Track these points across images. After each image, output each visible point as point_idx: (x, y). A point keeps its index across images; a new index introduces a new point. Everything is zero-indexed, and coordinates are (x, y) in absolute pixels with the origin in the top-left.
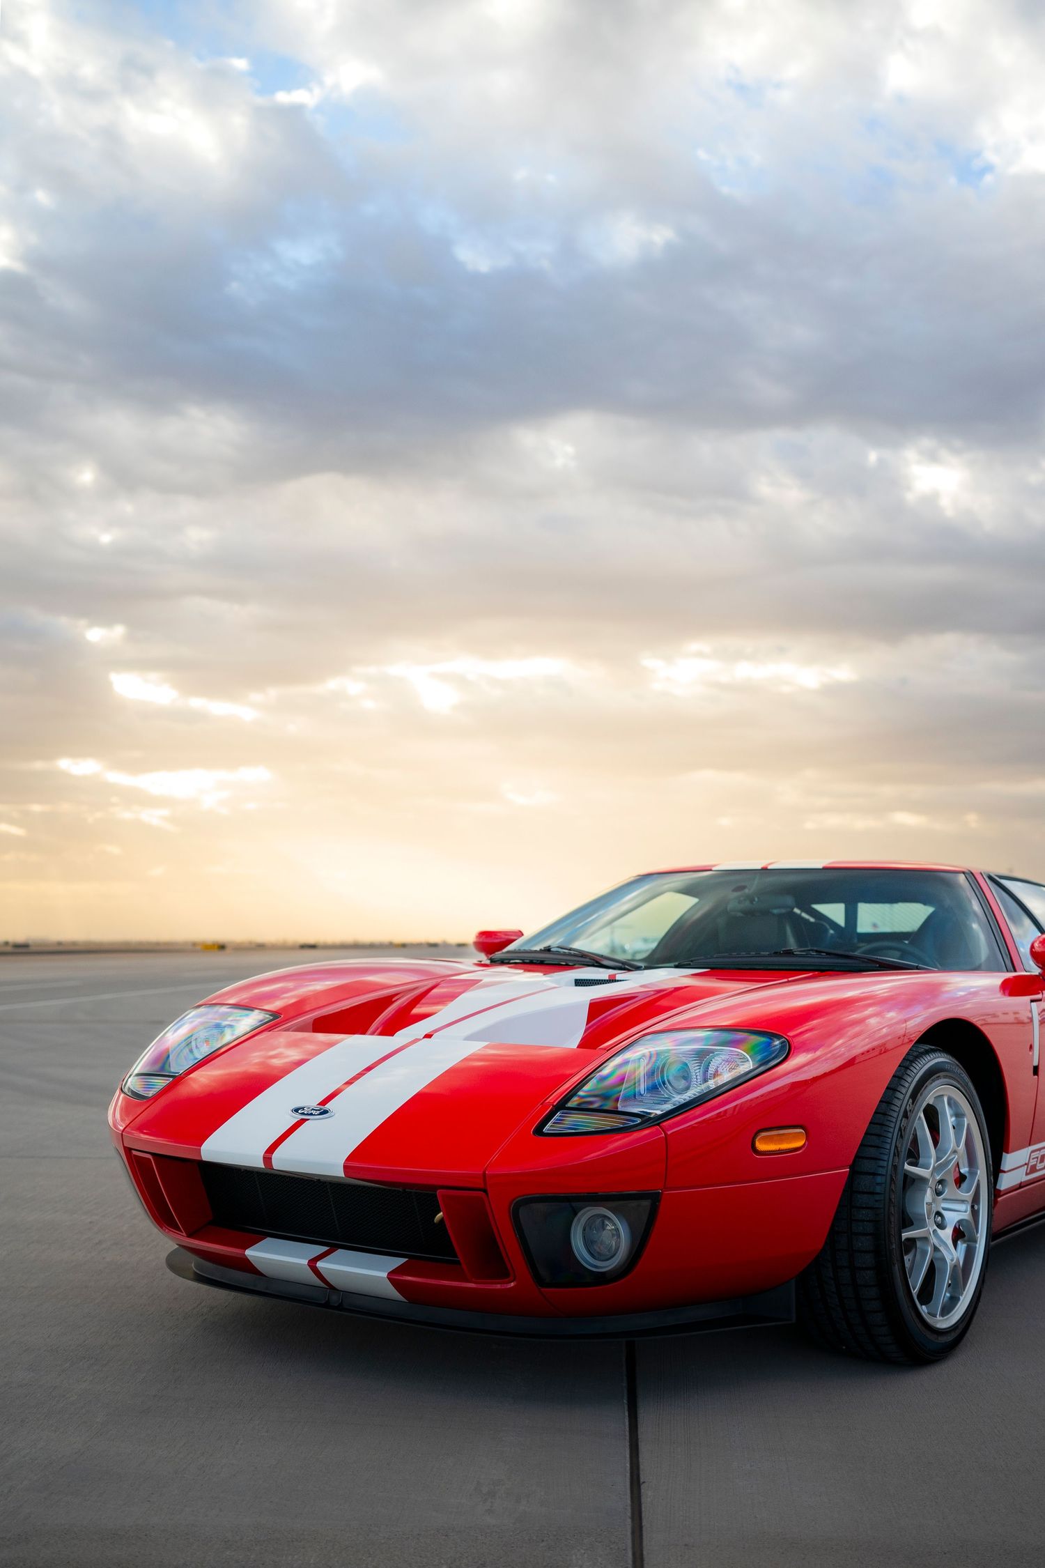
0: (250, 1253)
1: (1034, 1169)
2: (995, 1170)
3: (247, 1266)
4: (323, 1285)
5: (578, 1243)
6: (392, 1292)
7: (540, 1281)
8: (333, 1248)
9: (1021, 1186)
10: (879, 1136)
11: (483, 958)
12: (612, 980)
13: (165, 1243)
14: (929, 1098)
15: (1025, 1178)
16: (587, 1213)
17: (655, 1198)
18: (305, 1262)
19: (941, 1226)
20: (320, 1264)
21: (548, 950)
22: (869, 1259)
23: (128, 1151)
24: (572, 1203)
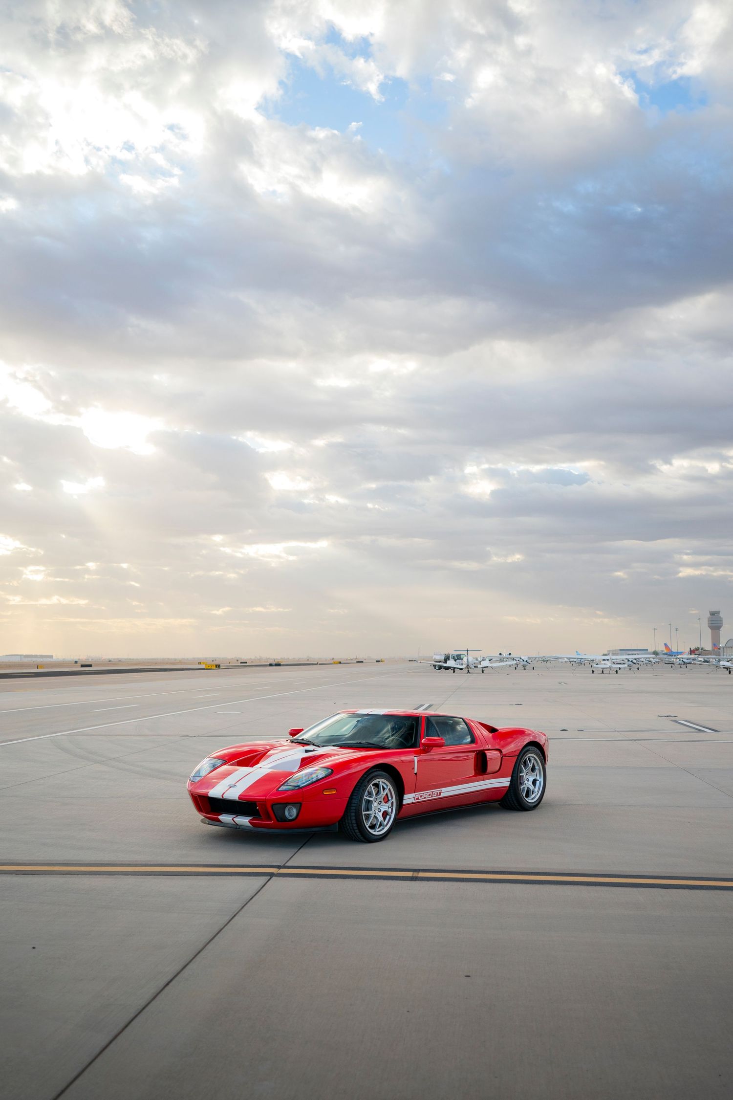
0: (219, 817)
1: (418, 799)
2: (400, 798)
3: (219, 821)
4: (234, 823)
5: (287, 813)
6: (249, 825)
7: (278, 821)
8: (237, 816)
9: (413, 803)
10: (358, 790)
11: (291, 738)
12: (314, 751)
13: (200, 816)
14: (376, 781)
15: (414, 801)
16: (289, 806)
17: (301, 804)
18: (231, 819)
19: (380, 812)
20: (234, 819)
21: (303, 739)
22: (354, 818)
23: (192, 794)
24: (287, 804)
